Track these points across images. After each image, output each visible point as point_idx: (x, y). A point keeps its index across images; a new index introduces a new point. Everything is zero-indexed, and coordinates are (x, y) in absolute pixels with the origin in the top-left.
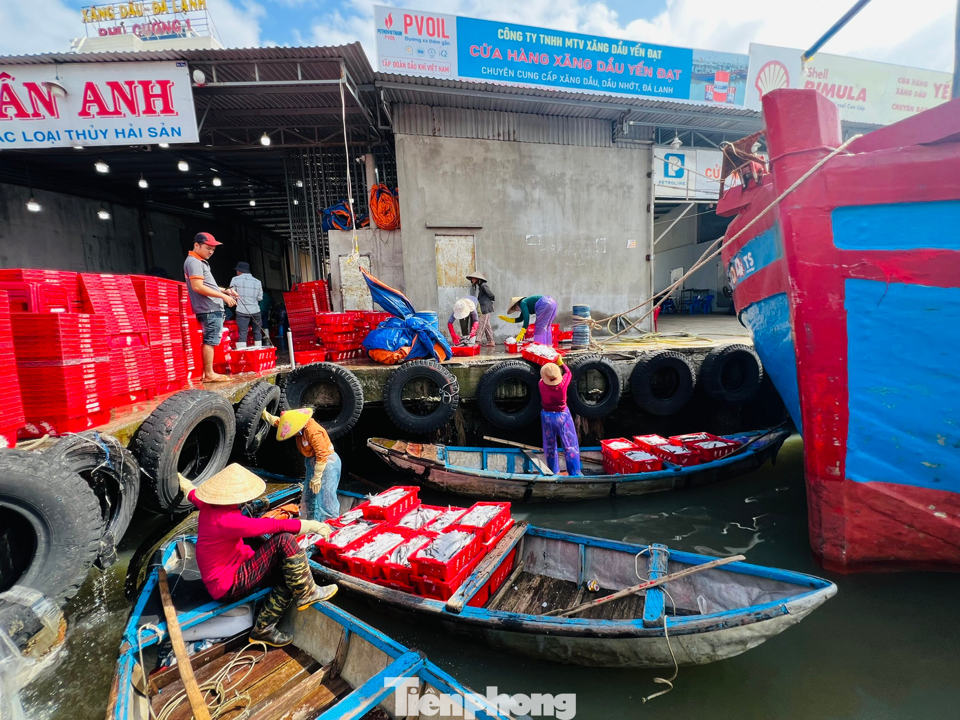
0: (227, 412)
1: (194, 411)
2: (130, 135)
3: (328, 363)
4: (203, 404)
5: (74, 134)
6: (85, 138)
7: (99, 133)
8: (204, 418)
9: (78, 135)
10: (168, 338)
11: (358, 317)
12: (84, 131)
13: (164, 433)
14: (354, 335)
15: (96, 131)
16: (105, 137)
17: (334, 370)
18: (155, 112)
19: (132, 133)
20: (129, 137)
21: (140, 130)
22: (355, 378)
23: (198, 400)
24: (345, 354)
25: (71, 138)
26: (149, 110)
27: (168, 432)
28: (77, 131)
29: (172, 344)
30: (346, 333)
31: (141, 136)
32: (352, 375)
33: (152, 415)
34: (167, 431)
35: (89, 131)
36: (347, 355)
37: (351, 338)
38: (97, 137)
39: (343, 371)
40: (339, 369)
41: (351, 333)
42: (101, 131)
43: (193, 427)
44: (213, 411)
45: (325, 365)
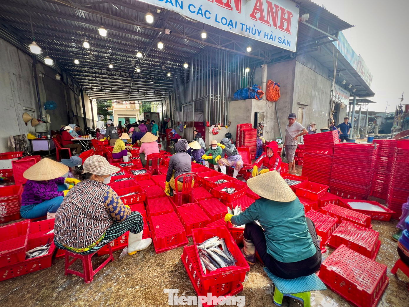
2: (270, 38)
5: (244, 27)
6: (250, 32)
7: (257, 31)
9: (247, 28)
12: (250, 27)
15: (255, 29)
16: (259, 36)
18: (283, 29)
19: (271, 37)
20: (270, 39)
21: (275, 36)
25: (242, 30)
26: (281, 27)
28: (247, 26)
31: (275, 41)
35: (252, 28)
38: (255, 34)
42: (258, 30)
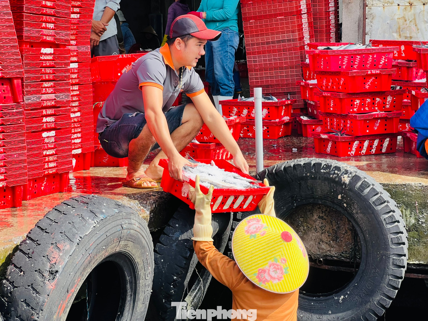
0: (143, 247)
1: (94, 239)
3: (334, 163)
4: (109, 227)
8: (107, 254)
10: (51, 90)
11: (400, 57)
13: (46, 274)
14: (389, 99)
17: (346, 179)
22: (392, 204)
23: (101, 217)
24: (366, 144)
27: (53, 273)
29: (57, 102)
30: (373, 94)
32: (386, 196)
33: (29, 237)
34: (51, 273)
36: (370, 147)
37: (382, 107)
39: (365, 185)
40: (356, 178)
41: (383, 95)
43: (89, 270)
44: (122, 243)
45: (328, 166)
